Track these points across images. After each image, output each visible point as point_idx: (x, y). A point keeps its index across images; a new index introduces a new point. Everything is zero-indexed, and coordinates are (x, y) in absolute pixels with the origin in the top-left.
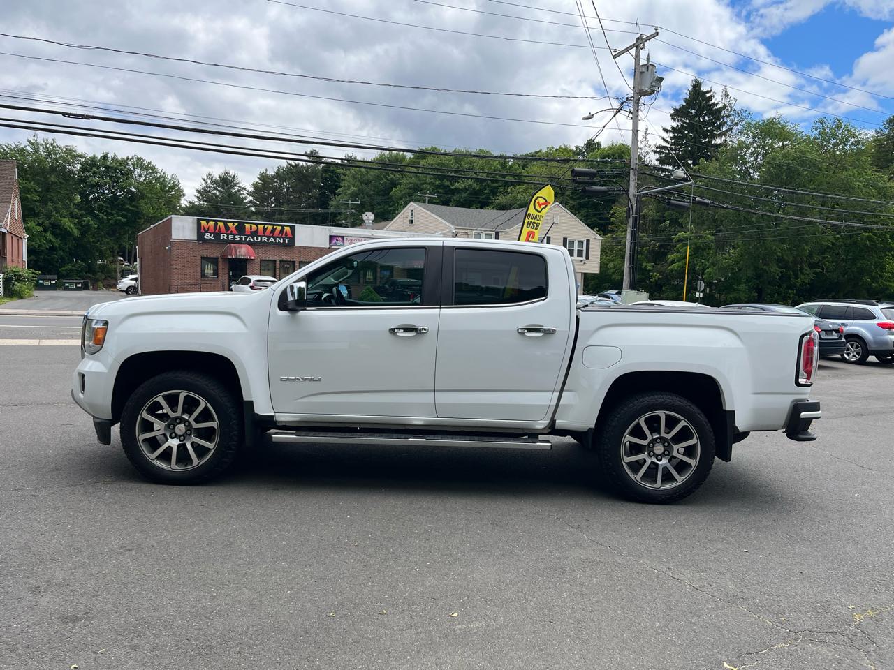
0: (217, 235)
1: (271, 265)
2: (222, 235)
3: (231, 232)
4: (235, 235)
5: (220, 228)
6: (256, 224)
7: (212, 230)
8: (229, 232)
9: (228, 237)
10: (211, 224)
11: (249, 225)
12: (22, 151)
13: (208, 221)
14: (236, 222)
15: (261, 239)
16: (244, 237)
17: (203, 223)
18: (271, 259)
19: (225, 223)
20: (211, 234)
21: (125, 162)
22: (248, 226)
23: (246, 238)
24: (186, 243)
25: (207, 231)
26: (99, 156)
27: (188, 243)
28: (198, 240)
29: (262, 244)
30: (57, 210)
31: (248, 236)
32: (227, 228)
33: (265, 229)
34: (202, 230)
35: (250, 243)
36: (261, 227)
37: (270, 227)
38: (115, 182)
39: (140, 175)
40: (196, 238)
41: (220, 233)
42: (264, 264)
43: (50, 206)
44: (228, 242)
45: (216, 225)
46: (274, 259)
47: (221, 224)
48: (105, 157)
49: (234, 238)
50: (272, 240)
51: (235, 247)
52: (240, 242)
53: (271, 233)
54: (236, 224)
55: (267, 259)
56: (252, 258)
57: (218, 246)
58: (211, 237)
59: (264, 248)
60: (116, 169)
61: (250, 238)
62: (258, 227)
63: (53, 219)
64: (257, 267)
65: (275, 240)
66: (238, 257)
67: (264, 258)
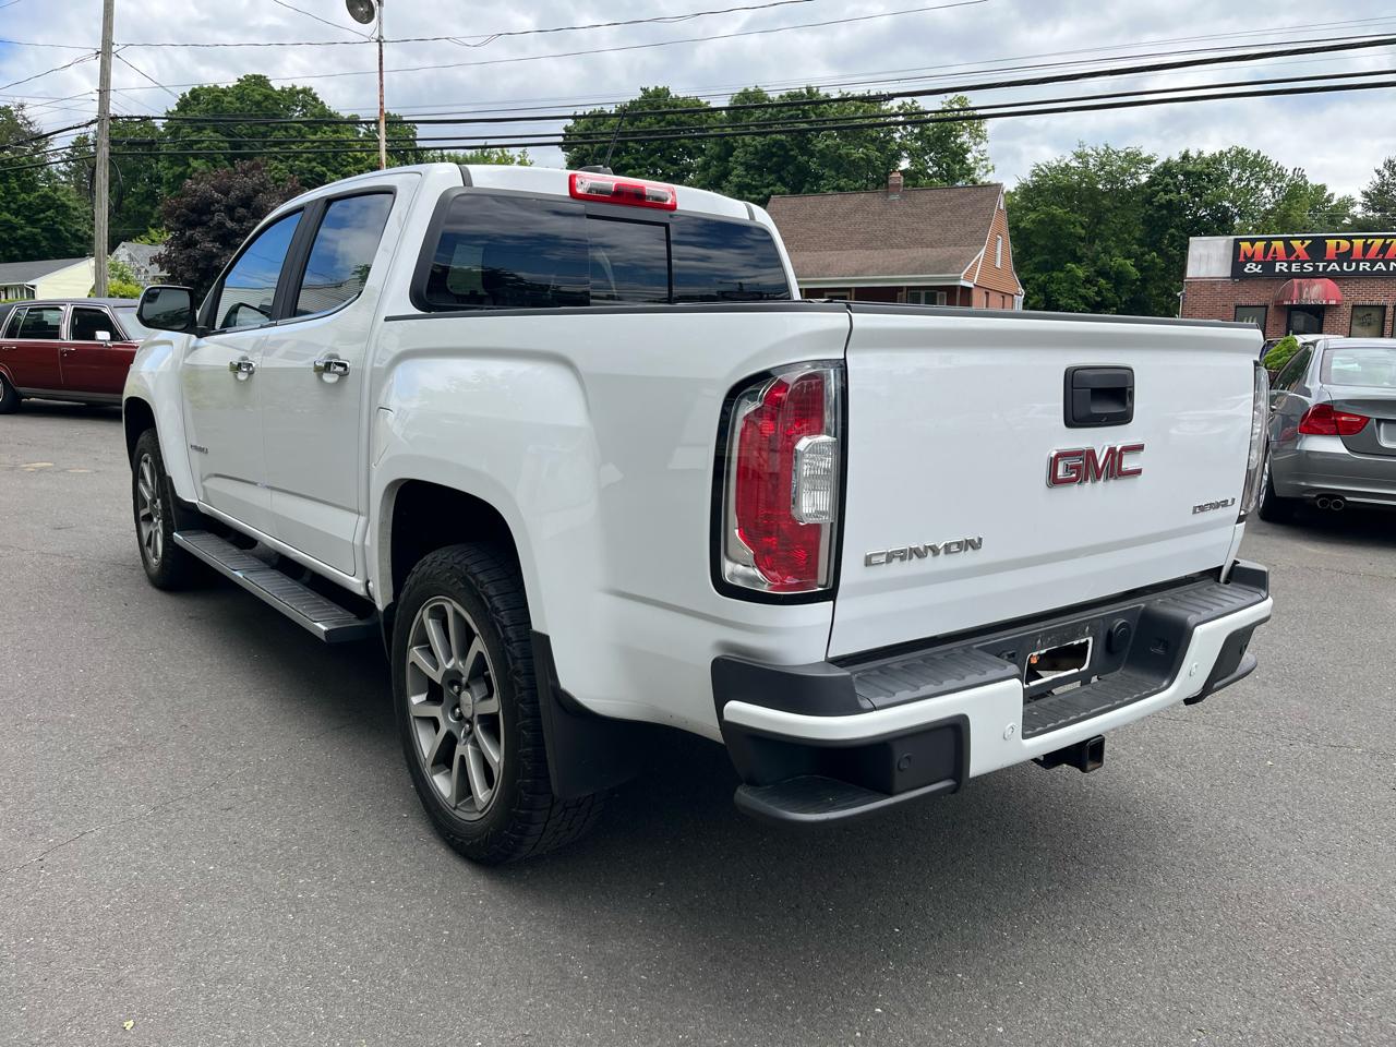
0: (1268, 266)
1: (1376, 315)
2: (1278, 264)
3: (1298, 256)
4: (1303, 262)
5: (1275, 252)
6: (1349, 239)
7: (1259, 256)
8: (1293, 258)
9: (1289, 267)
10: (1260, 245)
11: (1335, 241)
12: (1066, 169)
13: (1253, 242)
14: (1308, 238)
15: (1358, 266)
16: (1321, 265)
17: (1245, 246)
18: (1375, 303)
19: (1286, 241)
20: (1257, 263)
21: (1216, 160)
22: (1331, 243)
23: (1325, 267)
24: (1210, 284)
25: (1249, 259)
26: (1176, 158)
27: (1215, 283)
28: (1233, 276)
29: (1358, 275)
30: (1106, 251)
31: (1330, 262)
32: (1289, 249)
33: (1366, 247)
34: (1242, 259)
35: (1333, 276)
36: (1358, 243)
37: (1379, 242)
38: (1196, 195)
39: (1240, 179)
40: (1229, 274)
41: (1275, 260)
42: (1360, 314)
43: (1098, 246)
44: (1291, 276)
45: (1267, 247)
46: (1382, 302)
47: (1279, 245)
48: (1185, 157)
49: (1302, 268)
50: (1380, 266)
51: (1300, 284)
52: (1315, 275)
53: (1379, 253)
54: (1307, 242)
55: (1367, 303)
56: (1333, 302)
57: (1269, 284)
58: (1257, 270)
59: (1364, 283)
60: (1201, 173)
61: (1334, 266)
62: (1352, 244)
63: (1099, 263)
64: (1346, 320)
65: (1388, 267)
66: (1304, 302)
67: (1360, 303)
